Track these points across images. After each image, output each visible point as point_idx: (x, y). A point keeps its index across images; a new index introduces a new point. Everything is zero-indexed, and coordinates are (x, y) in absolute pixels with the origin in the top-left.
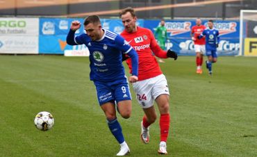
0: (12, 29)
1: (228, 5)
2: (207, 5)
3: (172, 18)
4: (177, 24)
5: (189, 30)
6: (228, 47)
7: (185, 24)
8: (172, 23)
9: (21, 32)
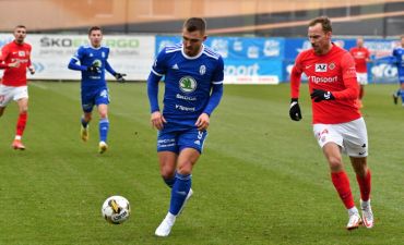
0: (121, 49)
1: (390, 21)
2: (364, 21)
6: (390, 72)
9: (133, 53)
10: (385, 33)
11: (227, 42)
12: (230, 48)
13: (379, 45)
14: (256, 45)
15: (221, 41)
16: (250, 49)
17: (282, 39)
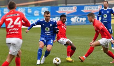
3: (66, 5)
4: (69, 8)
5: (76, 11)
7: (74, 8)
8: (66, 8)
10: (95, 2)
11: (25, 9)
12: (26, 12)
13: (93, 7)
14: (38, 10)
15: (22, 9)
16: (35, 12)
17: (49, 7)
